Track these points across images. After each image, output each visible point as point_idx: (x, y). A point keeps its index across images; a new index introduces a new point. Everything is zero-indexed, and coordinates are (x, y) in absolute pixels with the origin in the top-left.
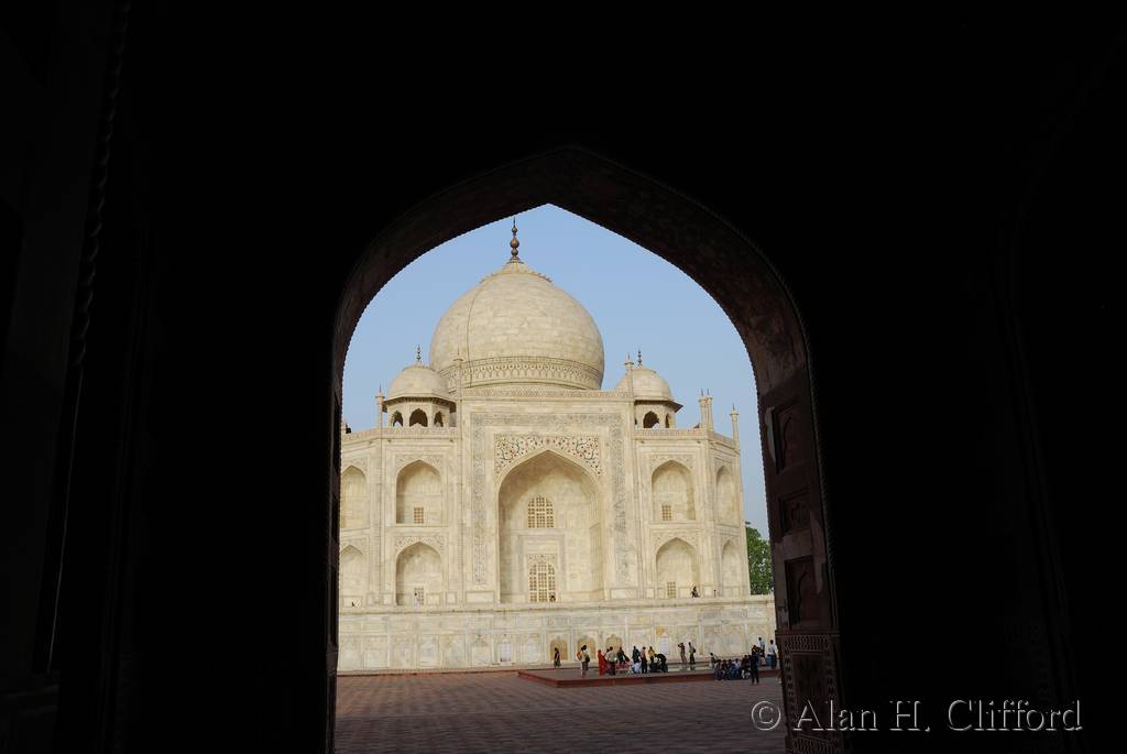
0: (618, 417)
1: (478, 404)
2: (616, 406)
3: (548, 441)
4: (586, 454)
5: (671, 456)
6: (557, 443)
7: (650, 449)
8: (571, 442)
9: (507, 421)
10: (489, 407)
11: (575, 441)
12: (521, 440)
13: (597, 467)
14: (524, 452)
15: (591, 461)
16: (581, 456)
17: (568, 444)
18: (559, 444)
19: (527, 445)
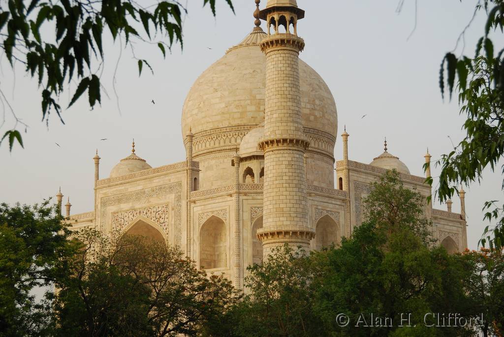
0: (180, 184)
1: (105, 191)
2: (179, 175)
3: (140, 212)
4: (161, 219)
5: (213, 212)
6: (145, 213)
7: (199, 208)
8: (152, 211)
9: (119, 201)
10: (110, 191)
11: (155, 210)
12: (126, 214)
13: (166, 229)
14: (127, 223)
15: (163, 224)
16: (158, 221)
17: (151, 213)
18: (146, 213)
19: (129, 217)
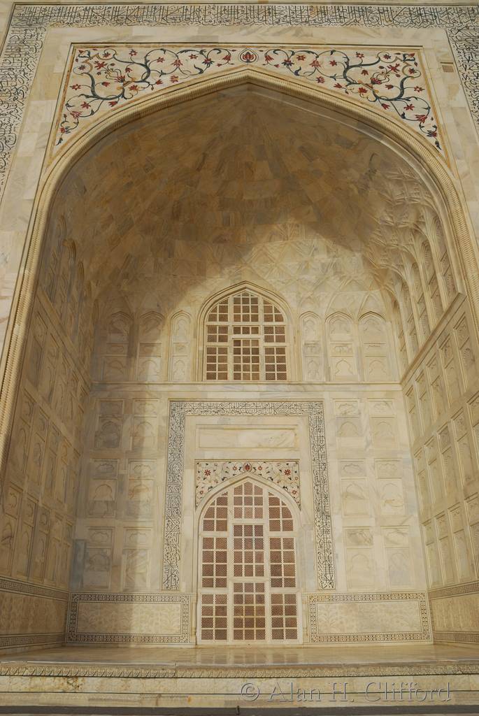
3: (249, 57)
8: (325, 60)
13: (422, 119)
14: (166, 80)
15: (401, 105)
16: (362, 91)
17: (315, 64)
18: (288, 63)
19: (178, 63)
